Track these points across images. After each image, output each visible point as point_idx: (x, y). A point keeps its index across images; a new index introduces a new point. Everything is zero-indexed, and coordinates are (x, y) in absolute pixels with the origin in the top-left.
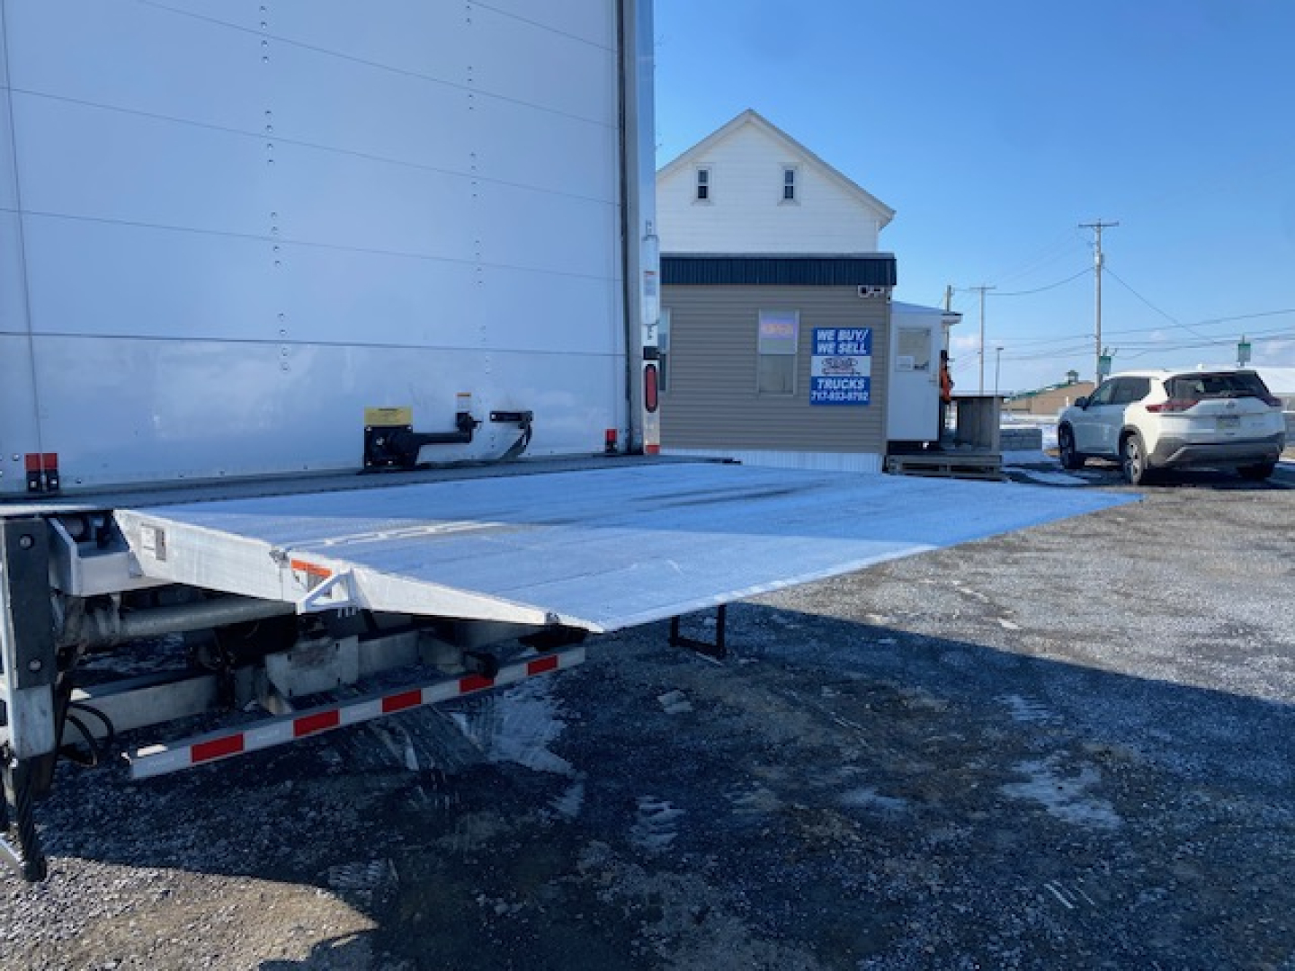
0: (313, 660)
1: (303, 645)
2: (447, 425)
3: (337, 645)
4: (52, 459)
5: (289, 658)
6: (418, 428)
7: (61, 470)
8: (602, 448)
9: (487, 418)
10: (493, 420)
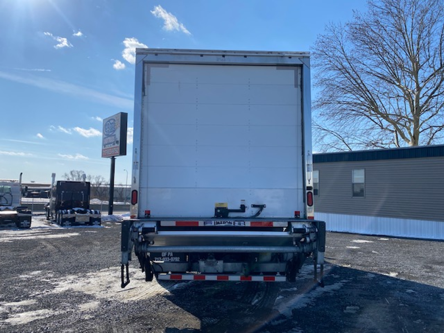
0: (211, 264)
1: (208, 260)
2: (238, 207)
3: (217, 262)
4: (149, 211)
5: (205, 262)
6: (229, 208)
7: (151, 214)
8: (293, 216)
9: (250, 206)
10: (252, 207)
